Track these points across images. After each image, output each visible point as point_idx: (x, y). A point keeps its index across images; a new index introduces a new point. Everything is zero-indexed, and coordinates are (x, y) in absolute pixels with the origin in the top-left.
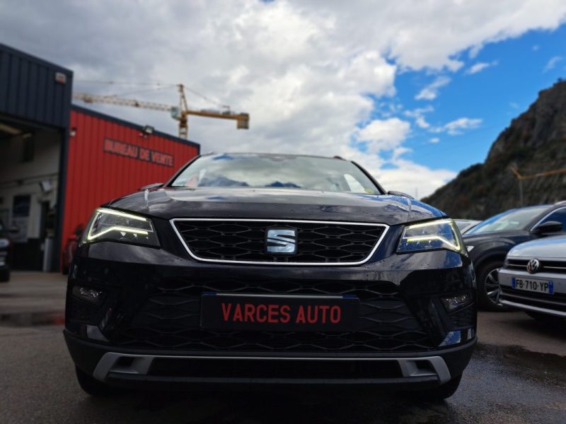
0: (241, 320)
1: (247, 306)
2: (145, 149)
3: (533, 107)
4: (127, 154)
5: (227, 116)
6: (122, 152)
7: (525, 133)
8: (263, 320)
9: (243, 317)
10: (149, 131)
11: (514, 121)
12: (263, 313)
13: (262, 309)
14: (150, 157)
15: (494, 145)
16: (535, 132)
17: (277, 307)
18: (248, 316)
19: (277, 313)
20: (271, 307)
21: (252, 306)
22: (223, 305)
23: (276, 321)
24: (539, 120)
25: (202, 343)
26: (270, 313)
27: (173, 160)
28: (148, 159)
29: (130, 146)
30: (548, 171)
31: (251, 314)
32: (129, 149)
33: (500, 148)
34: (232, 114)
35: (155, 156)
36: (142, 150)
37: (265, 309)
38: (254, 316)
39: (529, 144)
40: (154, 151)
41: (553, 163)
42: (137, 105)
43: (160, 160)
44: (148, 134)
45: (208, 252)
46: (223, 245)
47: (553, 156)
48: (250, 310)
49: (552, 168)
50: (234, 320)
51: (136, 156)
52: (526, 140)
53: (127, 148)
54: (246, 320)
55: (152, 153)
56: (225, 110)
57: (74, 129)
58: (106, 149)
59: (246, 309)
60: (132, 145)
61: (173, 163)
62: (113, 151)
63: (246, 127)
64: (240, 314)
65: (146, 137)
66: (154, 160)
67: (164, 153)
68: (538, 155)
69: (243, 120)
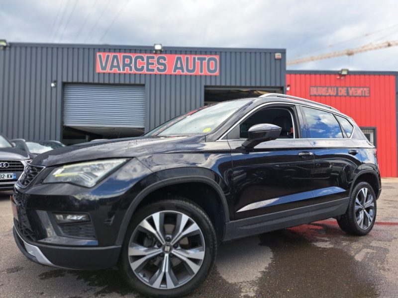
2: (342, 87)
4: (327, 94)
6: (323, 94)
10: (344, 73)
14: (348, 92)
27: (370, 91)
28: (346, 94)
29: (330, 88)
32: (330, 90)
35: (352, 91)
36: (339, 89)
40: (351, 87)
42: (389, 45)
43: (356, 93)
44: (344, 75)
51: (335, 94)
53: (327, 90)
55: (349, 89)
57: (289, 86)
58: (312, 94)
60: (331, 87)
61: (369, 93)
62: (317, 94)
65: (342, 78)
66: (351, 94)
67: (360, 87)
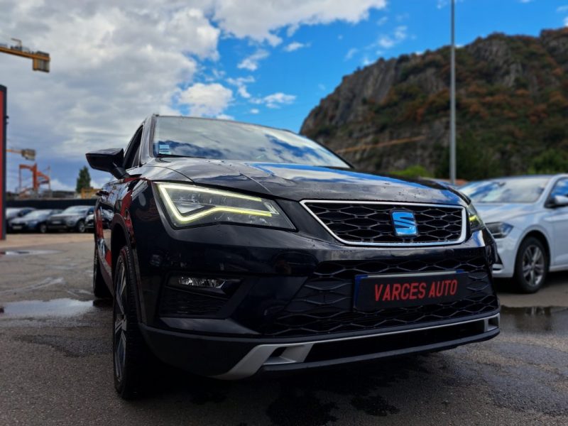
0: (389, 299)
1: (395, 286)
3: (338, 90)
5: (17, 51)
7: (330, 113)
8: (405, 298)
9: (391, 298)
11: (323, 101)
12: (407, 291)
13: (406, 288)
15: (306, 121)
16: (338, 113)
17: (417, 284)
18: (395, 295)
19: (416, 290)
20: (413, 285)
21: (399, 285)
22: (376, 286)
23: (415, 297)
24: (342, 103)
25: (352, 324)
26: (412, 291)
30: (347, 147)
31: (397, 293)
33: (311, 123)
34: (24, 50)
37: (408, 287)
38: (400, 294)
39: (334, 123)
41: (350, 141)
45: (347, 234)
46: (359, 228)
47: (350, 135)
48: (397, 289)
49: (350, 145)
50: (384, 299)
52: (332, 118)
54: (393, 299)
56: (14, 44)
59: (394, 289)
63: (46, 70)
64: (389, 293)
68: (340, 133)
69: (41, 61)
